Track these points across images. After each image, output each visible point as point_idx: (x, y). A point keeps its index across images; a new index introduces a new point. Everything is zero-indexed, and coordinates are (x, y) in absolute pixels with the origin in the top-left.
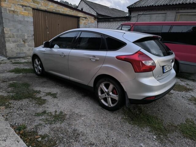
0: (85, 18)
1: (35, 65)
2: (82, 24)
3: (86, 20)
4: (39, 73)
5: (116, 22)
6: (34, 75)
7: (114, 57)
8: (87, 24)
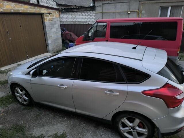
0: (50, 13)
1: (16, 94)
2: (47, 20)
3: (50, 16)
4: (25, 103)
5: (80, 12)
6: (19, 105)
7: (140, 93)
8: (52, 20)
